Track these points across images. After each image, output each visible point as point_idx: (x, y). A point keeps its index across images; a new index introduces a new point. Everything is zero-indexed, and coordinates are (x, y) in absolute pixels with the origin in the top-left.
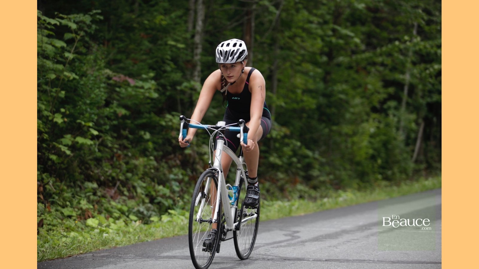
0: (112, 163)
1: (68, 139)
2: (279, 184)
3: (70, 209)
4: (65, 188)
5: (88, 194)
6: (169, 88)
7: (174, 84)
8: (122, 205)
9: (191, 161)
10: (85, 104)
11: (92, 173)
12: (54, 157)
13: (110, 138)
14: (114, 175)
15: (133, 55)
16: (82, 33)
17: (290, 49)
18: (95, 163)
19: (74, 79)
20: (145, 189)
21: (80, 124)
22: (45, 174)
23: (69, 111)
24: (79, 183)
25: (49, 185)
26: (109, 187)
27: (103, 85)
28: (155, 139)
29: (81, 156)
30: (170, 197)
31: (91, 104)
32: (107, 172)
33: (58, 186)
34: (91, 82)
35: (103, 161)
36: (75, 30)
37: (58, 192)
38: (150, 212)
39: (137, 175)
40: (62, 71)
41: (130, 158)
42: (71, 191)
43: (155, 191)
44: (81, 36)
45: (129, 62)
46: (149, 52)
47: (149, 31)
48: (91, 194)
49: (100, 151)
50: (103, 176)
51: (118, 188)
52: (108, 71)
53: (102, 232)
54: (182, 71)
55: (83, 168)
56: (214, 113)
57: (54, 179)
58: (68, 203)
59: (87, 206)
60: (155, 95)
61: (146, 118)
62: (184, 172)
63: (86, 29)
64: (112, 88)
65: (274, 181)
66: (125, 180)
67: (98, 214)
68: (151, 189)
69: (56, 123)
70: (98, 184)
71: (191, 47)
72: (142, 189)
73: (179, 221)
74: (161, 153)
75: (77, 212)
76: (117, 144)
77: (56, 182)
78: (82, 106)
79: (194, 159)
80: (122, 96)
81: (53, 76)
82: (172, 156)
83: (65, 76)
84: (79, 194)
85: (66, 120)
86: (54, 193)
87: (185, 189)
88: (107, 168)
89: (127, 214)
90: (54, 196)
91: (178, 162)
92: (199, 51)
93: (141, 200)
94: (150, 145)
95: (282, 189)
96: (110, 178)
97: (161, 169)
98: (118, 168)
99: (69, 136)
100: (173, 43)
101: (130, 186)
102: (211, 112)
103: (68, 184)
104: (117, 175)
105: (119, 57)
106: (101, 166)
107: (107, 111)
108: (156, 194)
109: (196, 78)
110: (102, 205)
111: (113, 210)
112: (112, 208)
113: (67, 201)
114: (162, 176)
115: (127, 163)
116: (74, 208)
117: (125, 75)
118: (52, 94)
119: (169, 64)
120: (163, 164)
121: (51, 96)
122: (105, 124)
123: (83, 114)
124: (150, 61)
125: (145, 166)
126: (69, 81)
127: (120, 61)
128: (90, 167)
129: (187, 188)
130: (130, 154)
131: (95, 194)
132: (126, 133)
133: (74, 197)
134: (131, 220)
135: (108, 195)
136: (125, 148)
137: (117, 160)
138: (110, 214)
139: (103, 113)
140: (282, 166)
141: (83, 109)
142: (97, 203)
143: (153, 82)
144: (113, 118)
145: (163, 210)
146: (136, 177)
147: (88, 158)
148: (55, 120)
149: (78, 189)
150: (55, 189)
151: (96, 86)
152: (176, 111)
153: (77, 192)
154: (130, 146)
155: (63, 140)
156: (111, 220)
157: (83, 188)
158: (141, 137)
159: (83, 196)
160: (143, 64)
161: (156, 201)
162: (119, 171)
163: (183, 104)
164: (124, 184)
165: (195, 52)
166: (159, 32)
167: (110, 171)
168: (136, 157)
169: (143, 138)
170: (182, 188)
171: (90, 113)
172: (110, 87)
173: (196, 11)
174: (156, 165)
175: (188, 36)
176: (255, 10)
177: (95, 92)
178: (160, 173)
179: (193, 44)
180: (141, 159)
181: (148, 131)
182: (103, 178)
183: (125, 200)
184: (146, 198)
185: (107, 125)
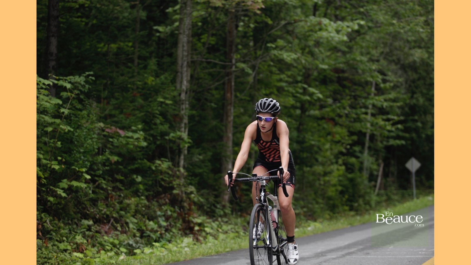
0: (107, 203)
1: (64, 183)
3: (66, 244)
4: (62, 225)
5: (82, 230)
6: (159, 138)
7: (163, 134)
8: (114, 239)
9: (180, 199)
10: (80, 153)
11: (88, 212)
12: (51, 199)
13: (103, 182)
14: (108, 213)
15: (125, 111)
16: (77, 92)
18: (91, 204)
19: (69, 131)
20: (137, 225)
21: (75, 169)
22: (44, 214)
23: (65, 159)
24: (76, 221)
25: (47, 223)
26: (104, 224)
27: (95, 136)
28: (146, 182)
29: (78, 197)
30: (157, 231)
31: (84, 152)
33: (55, 224)
34: (84, 133)
35: (99, 202)
36: (69, 89)
37: (55, 229)
38: (138, 245)
39: (129, 212)
40: (59, 125)
41: (124, 198)
42: (68, 228)
43: (145, 226)
44: (76, 94)
45: (122, 116)
46: (140, 108)
47: (140, 90)
48: (85, 230)
49: (93, 192)
50: (98, 214)
51: (112, 223)
52: (102, 125)
54: (171, 124)
55: (80, 207)
56: (199, 159)
57: (51, 218)
58: (64, 239)
59: (81, 241)
60: (145, 144)
62: (172, 209)
63: (80, 88)
66: (118, 218)
67: (91, 247)
68: (142, 225)
69: (54, 169)
70: (93, 221)
71: (177, 102)
72: (134, 225)
73: (158, 253)
74: (151, 193)
75: (72, 246)
76: (110, 187)
77: (54, 220)
78: (76, 154)
79: (182, 198)
80: (115, 145)
81: (50, 129)
82: (163, 195)
83: (61, 128)
84: (75, 230)
85: (63, 166)
86: (52, 230)
87: (173, 224)
88: (101, 208)
89: (118, 246)
90: (52, 232)
91: (167, 200)
92: (185, 106)
93: (132, 234)
94: (141, 187)
96: (105, 216)
97: (153, 207)
98: (112, 207)
99: (65, 180)
100: (162, 100)
101: (123, 222)
102: (198, 158)
103: (66, 222)
104: (111, 213)
105: (113, 112)
106: (97, 205)
107: (100, 158)
108: (146, 228)
109: (183, 129)
110: (96, 240)
111: (106, 244)
112: (105, 241)
113: (64, 236)
114: (153, 213)
115: (121, 203)
116: (70, 243)
117: (116, 127)
118: (51, 144)
119: (158, 118)
120: (154, 203)
121: (49, 146)
122: (99, 169)
123: (77, 161)
124: (139, 115)
125: (137, 206)
126: (65, 133)
127: (114, 116)
128: (87, 207)
129: (175, 223)
130: (122, 195)
131: (89, 230)
132: (119, 177)
133: (71, 233)
134: (122, 252)
135: (102, 231)
136: (120, 190)
137: (111, 200)
138: (102, 247)
139: (97, 160)
141: (77, 157)
142: (91, 238)
143: (141, 133)
144: (107, 164)
146: (129, 215)
147: (84, 199)
148: (53, 167)
149: (75, 226)
150: (53, 226)
151: (89, 137)
152: (166, 157)
153: (74, 229)
154: (123, 188)
155: (60, 184)
156: (103, 252)
157: (79, 225)
158: (134, 180)
159: (79, 232)
160: (134, 118)
161: (145, 234)
162: (112, 209)
163: (172, 152)
164: (117, 221)
165: (181, 107)
166: (149, 90)
167: (105, 210)
168: (129, 198)
169: (135, 181)
170: (170, 223)
171: (84, 160)
172: (105, 138)
173: (182, 73)
174: (147, 203)
175: (176, 93)
176: (234, 71)
177: (88, 142)
178: (151, 211)
179: (180, 100)
180: (133, 199)
181: (139, 175)
182: (98, 215)
183: (117, 235)
184: (137, 232)
185: (101, 170)
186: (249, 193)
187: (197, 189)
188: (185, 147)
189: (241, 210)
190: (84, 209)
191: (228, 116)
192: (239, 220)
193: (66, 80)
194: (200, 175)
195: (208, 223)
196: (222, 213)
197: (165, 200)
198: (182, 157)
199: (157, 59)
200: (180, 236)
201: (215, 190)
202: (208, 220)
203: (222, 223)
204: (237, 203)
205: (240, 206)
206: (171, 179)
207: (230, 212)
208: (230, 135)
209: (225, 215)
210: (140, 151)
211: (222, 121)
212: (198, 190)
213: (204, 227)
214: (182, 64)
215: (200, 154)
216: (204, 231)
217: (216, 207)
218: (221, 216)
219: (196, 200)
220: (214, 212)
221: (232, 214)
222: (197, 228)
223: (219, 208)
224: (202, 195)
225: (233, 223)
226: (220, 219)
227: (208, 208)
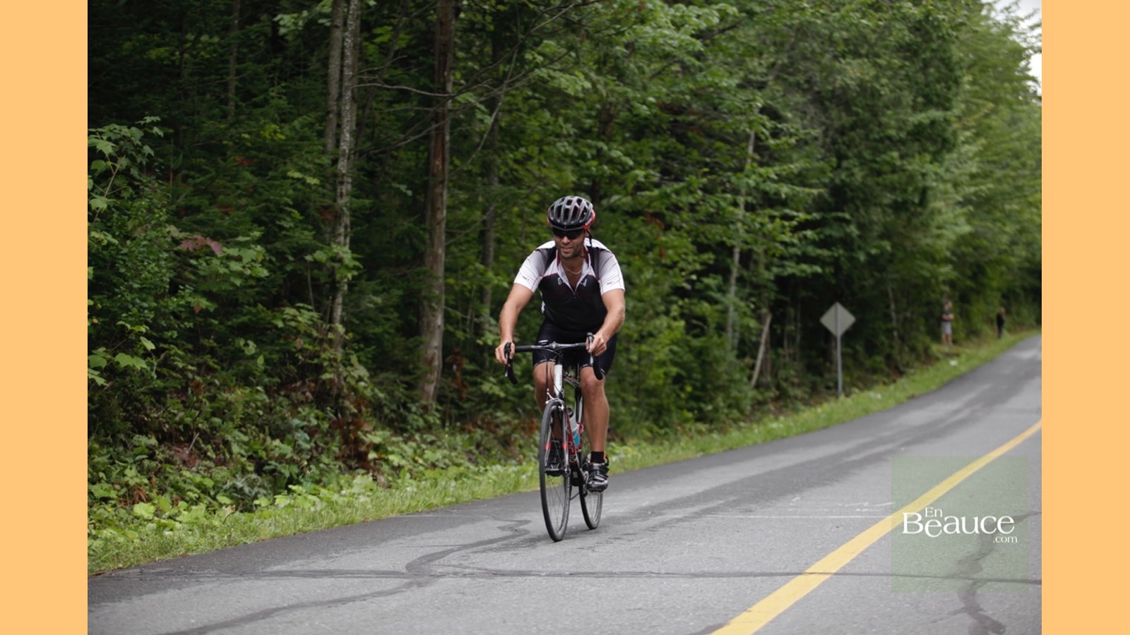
0: (184, 398)
1: (100, 357)
2: (501, 432)
3: (106, 486)
5: (139, 457)
7: (300, 251)
8: (204, 477)
9: (335, 391)
10: (131, 289)
11: (146, 418)
13: (180, 352)
14: (188, 420)
15: (221, 197)
16: (124, 160)
17: (517, 181)
18: (153, 399)
19: (109, 244)
20: (247, 448)
21: (123, 326)
23: (102, 305)
24: (122, 436)
26: (180, 444)
27: (165, 255)
29: (126, 386)
30: (292, 461)
31: (141, 290)
32: (175, 415)
34: (142, 249)
35: (168, 396)
36: (111, 156)
38: (256, 489)
39: (232, 420)
41: (218, 388)
42: (108, 452)
43: (265, 450)
44: (124, 166)
45: (215, 209)
46: (252, 192)
47: (254, 153)
48: (145, 456)
49: (160, 375)
50: (168, 423)
51: (197, 445)
52: (173, 231)
53: (162, 527)
54: (316, 227)
56: (376, 304)
58: (101, 475)
59: (137, 480)
60: (264, 273)
61: (250, 313)
62: (320, 413)
63: (132, 152)
64: (182, 259)
65: (491, 427)
66: (208, 430)
67: (158, 494)
68: (257, 447)
70: (158, 439)
71: (331, 179)
72: (241, 447)
73: (307, 505)
74: (277, 380)
75: (118, 491)
76: (192, 365)
78: (125, 294)
79: (340, 389)
80: (201, 273)
82: (298, 384)
83: (95, 239)
84: (123, 458)
85: (95, 321)
87: (322, 445)
88: (173, 409)
89: (212, 493)
91: (308, 394)
92: (347, 188)
93: (239, 467)
95: (506, 442)
96: (181, 427)
97: (278, 408)
98: (196, 409)
99: (102, 351)
100: (297, 175)
101: (218, 441)
102: (371, 302)
103: (103, 439)
104: (194, 421)
105: (196, 201)
106: (164, 405)
107: (173, 303)
108: (267, 456)
109: (342, 238)
110: (166, 478)
111: (187, 487)
112: (185, 482)
113: (100, 471)
114: (279, 422)
115: (212, 399)
116: (113, 484)
117: (206, 235)
119: (289, 215)
120: (282, 399)
122: (170, 328)
123: (128, 310)
124: (252, 208)
125: (247, 405)
127: (198, 210)
128: (145, 408)
129: (326, 443)
130: (217, 382)
131: (152, 457)
132: (210, 343)
133: (113, 463)
134: (221, 505)
135: (177, 458)
136: (210, 370)
137: (193, 393)
138: (180, 493)
139: (166, 307)
140: (506, 400)
141: (126, 300)
142: (156, 474)
143: (259, 248)
144: (183, 316)
145: (281, 484)
146: (231, 425)
147: (139, 390)
149: (121, 449)
151: (152, 257)
153: (118, 454)
154: (216, 366)
156: (182, 504)
157: (129, 446)
158: (240, 349)
159: (130, 460)
160: (240, 213)
161: (266, 468)
162: (197, 413)
163: (317, 287)
164: (207, 437)
165: (339, 191)
166: (271, 153)
167: (181, 414)
168: (229, 388)
169: (243, 351)
170: (315, 443)
171: (141, 307)
172: (179, 258)
173: (339, 115)
174: (267, 401)
175: (326, 160)
176: (450, 111)
177: (149, 268)
178: (275, 417)
179: (335, 175)
180: (239, 392)
181: (250, 339)
182: (167, 426)
183: (209, 468)
184: (248, 463)
185: (174, 329)
186: (479, 380)
187: (369, 370)
188: (346, 277)
189: (461, 418)
190: (138, 410)
191: (435, 210)
192: (459, 439)
193: (101, 133)
194: (377, 339)
195: (393, 443)
196: (421, 423)
197: (304, 393)
198: (339, 300)
199: (283, 84)
200: (337, 471)
201: (406, 372)
202: (394, 439)
203: (424, 446)
204: (453, 402)
205: (459, 407)
206: (318, 348)
207: (438, 422)
208: (441, 251)
209: (429, 428)
210: (252, 287)
211: (421, 220)
212: (374, 372)
213: (387, 452)
214: (340, 96)
215: (375, 293)
216: (387, 461)
217: (409, 410)
218: (418, 430)
219: (368, 393)
220: (404, 420)
221: (443, 426)
222: (372, 455)
223: (415, 413)
224: (380, 384)
225: (446, 445)
226: (417, 437)
227: (393, 411)
